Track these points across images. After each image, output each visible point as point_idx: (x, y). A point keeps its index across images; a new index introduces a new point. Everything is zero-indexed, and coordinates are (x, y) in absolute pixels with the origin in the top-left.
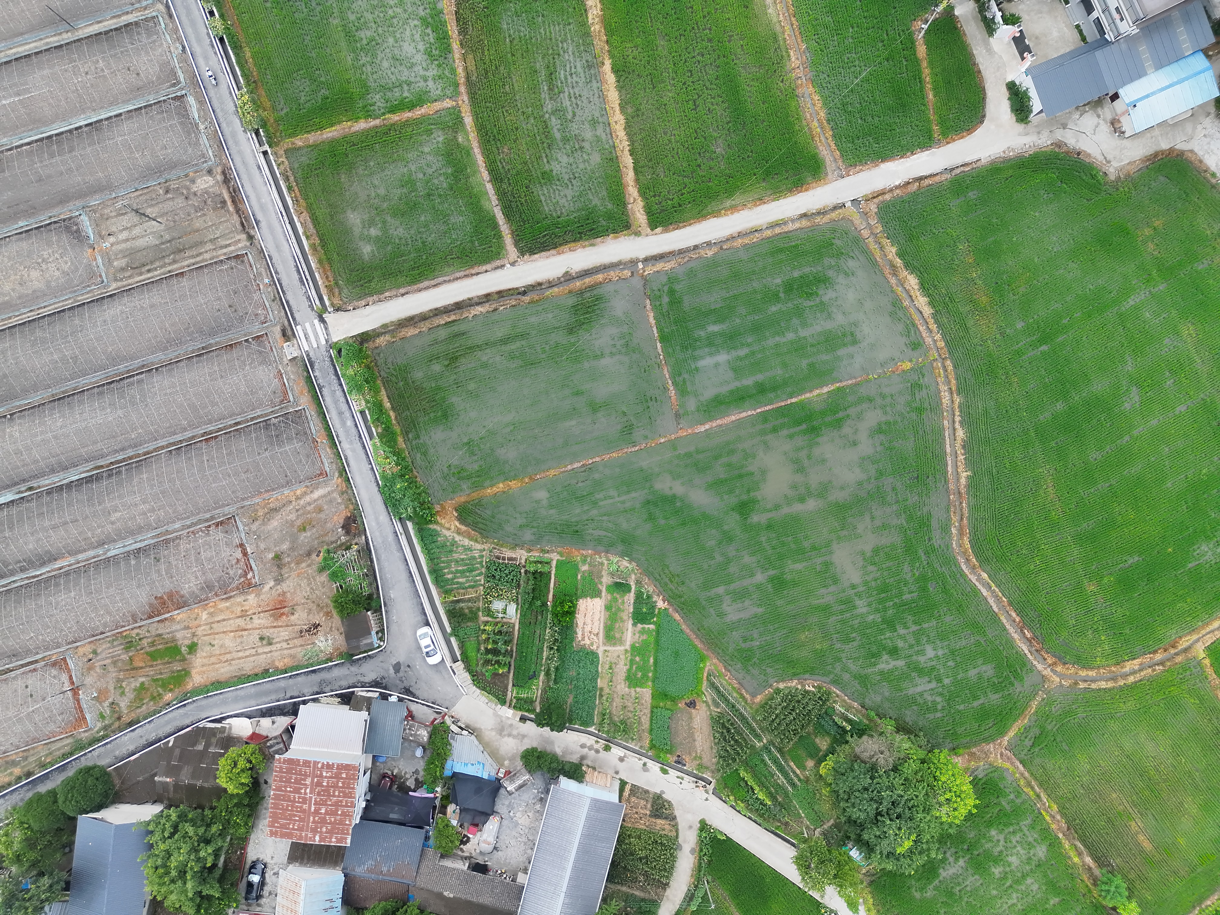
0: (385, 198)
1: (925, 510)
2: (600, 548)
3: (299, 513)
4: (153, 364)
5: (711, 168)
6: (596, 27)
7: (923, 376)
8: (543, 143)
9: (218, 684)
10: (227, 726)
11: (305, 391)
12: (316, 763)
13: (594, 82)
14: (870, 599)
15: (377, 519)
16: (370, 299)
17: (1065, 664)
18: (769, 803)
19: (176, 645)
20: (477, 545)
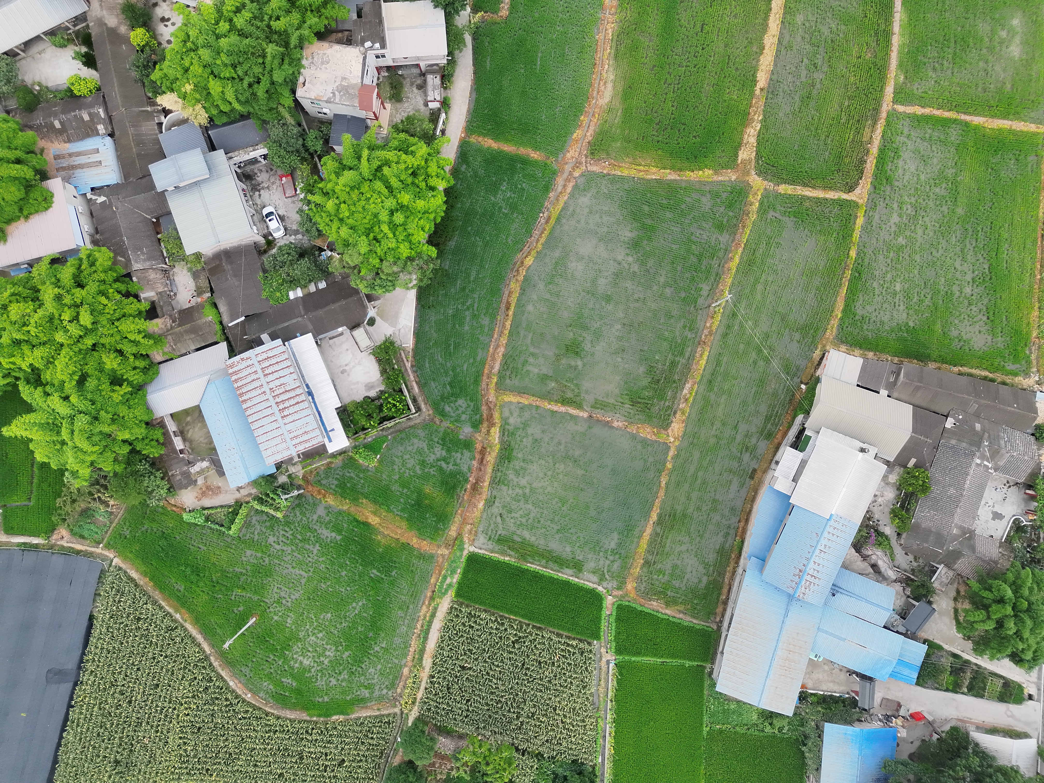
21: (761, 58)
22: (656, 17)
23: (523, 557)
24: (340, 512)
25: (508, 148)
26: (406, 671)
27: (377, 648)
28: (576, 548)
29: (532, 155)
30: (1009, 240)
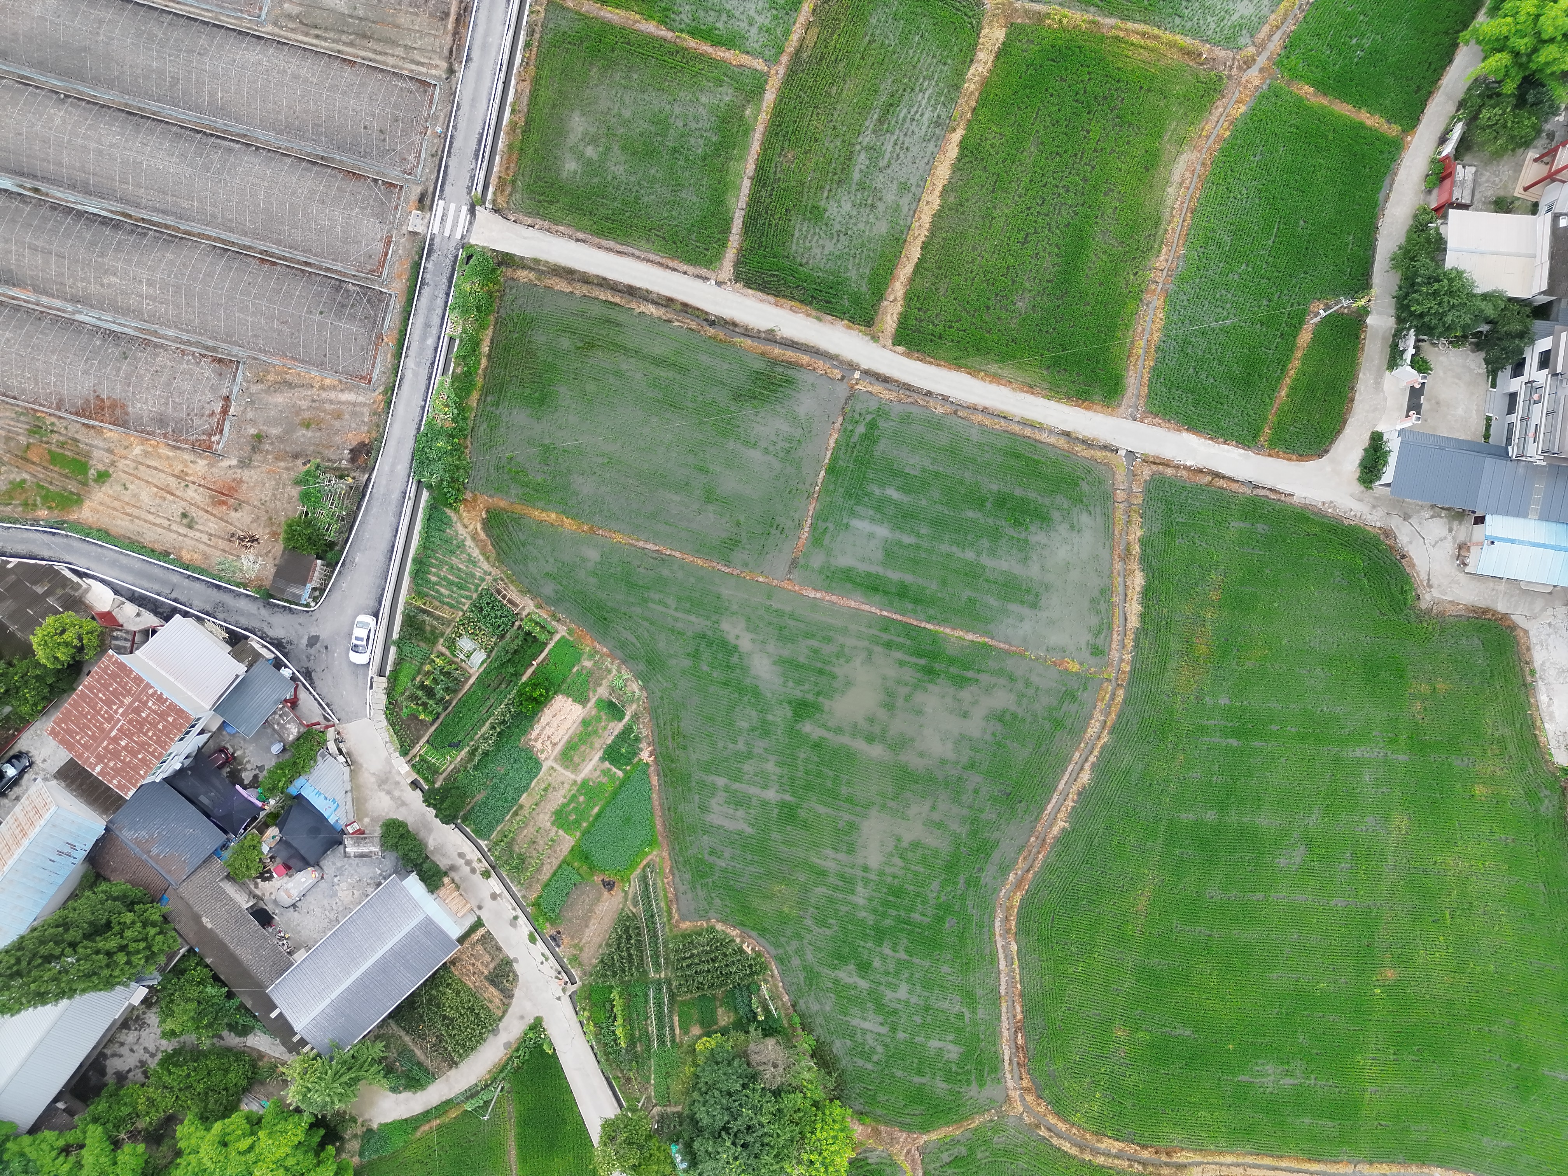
0: (626, 123)
1: (996, 835)
2: (618, 652)
3: (314, 405)
4: (257, 140)
5: (998, 319)
6: (971, 86)
7: (1085, 689)
8: (835, 174)
9: (105, 535)
10: (84, 586)
11: (405, 277)
12: (149, 686)
13: (932, 144)
14: (874, 894)
15: (393, 465)
16: (539, 223)
17: (1040, 1097)
18: (623, 1045)
19: (86, 464)
20: (486, 563)
29: (1311, 92)
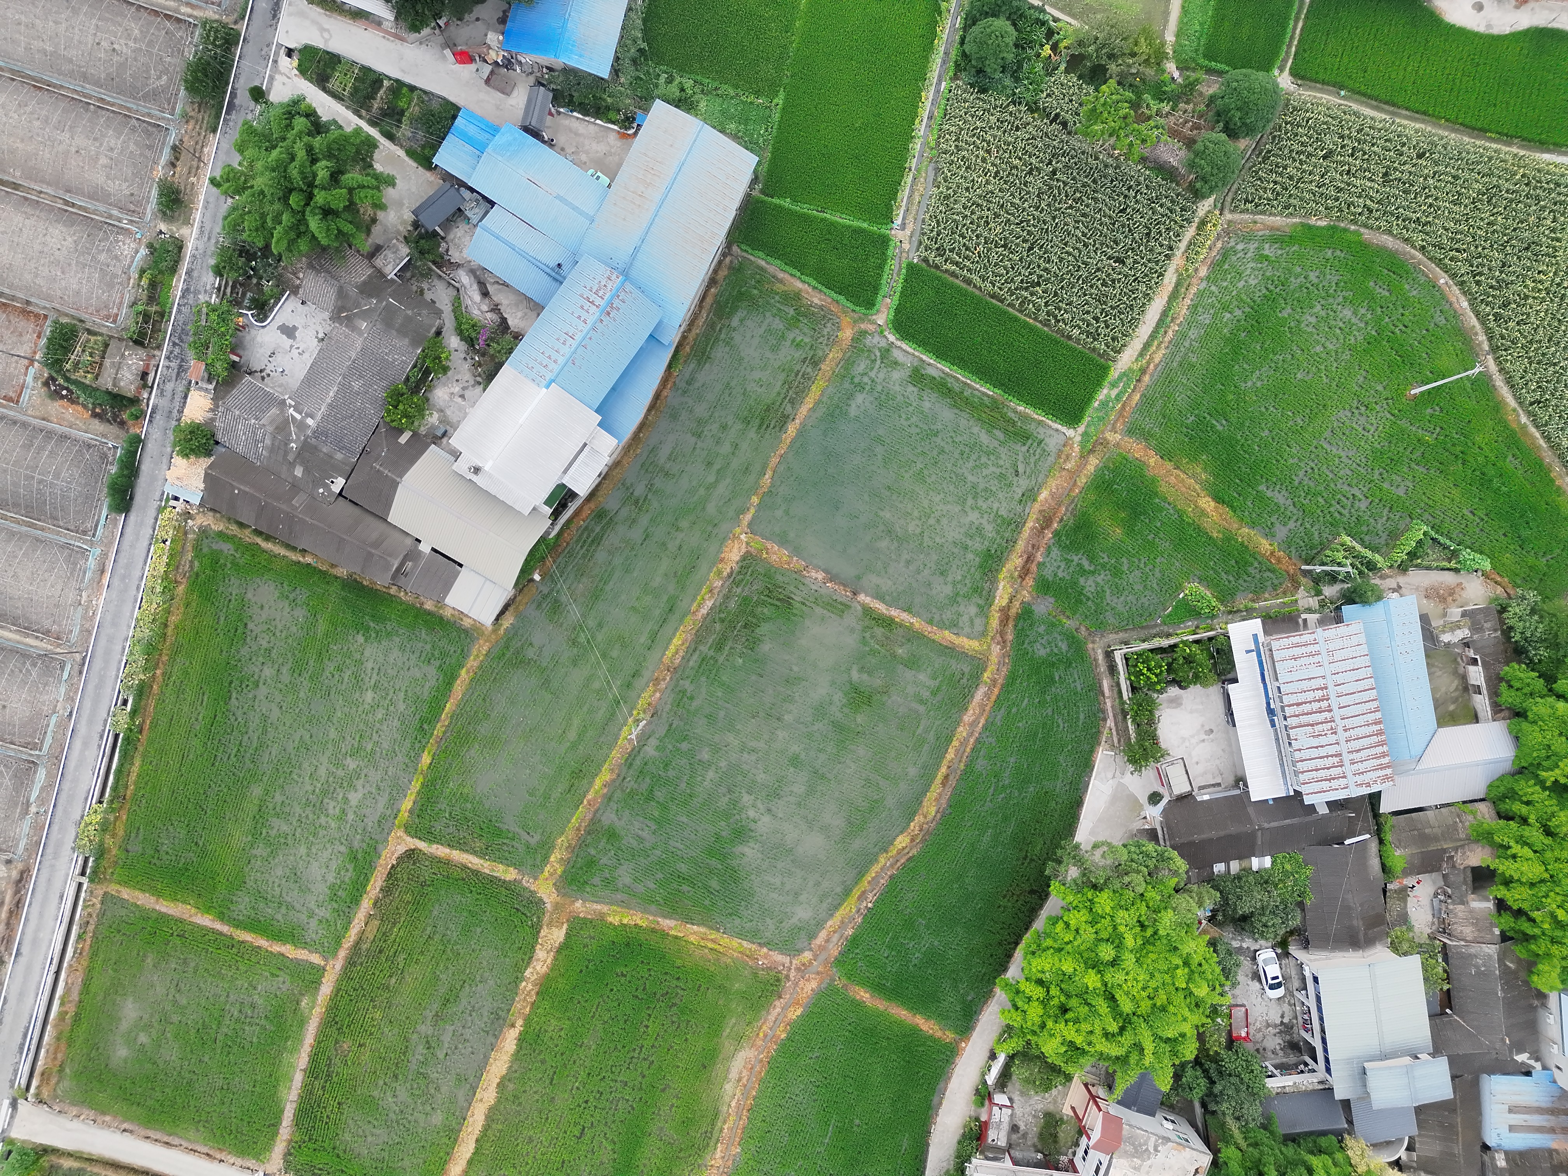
6: (528, 986)
13: (491, 1035)
16: (85, 1112)
21: (504, 1072)
22: (647, 1162)
23: (995, 406)
24: (1253, 525)
25: (901, 1013)
26: (1203, 272)
27: (1238, 313)
28: (914, 404)
29: (867, 995)
30: (192, 735)
